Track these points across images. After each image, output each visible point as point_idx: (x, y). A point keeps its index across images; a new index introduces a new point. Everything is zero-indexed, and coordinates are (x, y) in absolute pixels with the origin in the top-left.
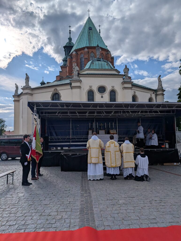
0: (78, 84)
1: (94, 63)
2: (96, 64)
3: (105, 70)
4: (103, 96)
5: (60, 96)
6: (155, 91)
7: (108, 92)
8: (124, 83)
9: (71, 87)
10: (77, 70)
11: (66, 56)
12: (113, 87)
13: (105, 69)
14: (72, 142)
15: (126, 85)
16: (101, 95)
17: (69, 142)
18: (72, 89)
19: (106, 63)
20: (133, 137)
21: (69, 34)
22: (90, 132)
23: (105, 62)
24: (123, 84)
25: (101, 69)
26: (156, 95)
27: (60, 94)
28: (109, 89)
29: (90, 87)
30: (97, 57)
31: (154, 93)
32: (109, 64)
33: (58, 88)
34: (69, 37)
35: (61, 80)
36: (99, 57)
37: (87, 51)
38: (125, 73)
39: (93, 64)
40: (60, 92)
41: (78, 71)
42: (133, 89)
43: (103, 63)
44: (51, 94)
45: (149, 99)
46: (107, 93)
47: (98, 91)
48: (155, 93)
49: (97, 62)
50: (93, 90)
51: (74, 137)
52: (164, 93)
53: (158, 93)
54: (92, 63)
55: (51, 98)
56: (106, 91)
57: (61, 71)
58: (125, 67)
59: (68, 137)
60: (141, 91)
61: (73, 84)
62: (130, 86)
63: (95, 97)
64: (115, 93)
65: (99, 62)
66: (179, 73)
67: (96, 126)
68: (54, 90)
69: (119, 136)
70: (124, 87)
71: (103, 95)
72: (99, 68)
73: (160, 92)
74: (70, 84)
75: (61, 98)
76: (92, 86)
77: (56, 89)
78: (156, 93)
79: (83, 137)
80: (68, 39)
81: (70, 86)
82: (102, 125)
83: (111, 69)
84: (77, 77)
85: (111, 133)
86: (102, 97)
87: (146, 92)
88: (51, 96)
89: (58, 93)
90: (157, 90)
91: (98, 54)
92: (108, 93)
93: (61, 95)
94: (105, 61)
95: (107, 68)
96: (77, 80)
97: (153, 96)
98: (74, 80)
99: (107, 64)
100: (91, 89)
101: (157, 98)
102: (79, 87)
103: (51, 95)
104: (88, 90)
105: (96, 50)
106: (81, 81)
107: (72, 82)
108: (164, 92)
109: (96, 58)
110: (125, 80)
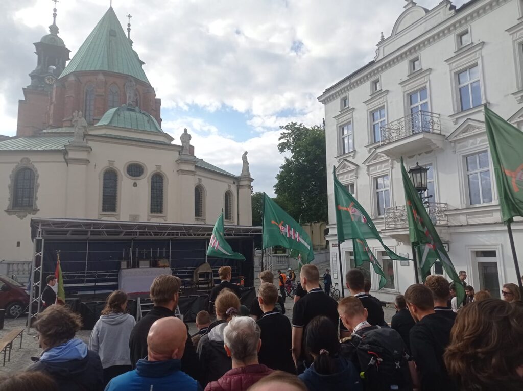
0: (83, 155)
1: (121, 115)
2: (124, 118)
3: (143, 132)
4: (138, 184)
5: (36, 175)
6: (236, 179)
7: (147, 176)
8: (181, 161)
9: (65, 158)
10: (83, 126)
11: (40, 67)
12: (159, 167)
13: (145, 131)
14: (88, 282)
15: (184, 167)
16: (133, 182)
17: (82, 282)
18: (67, 164)
19: (146, 119)
20: (193, 271)
21: (53, 18)
22: (124, 264)
23: (144, 116)
24: (178, 164)
25: (135, 129)
26: (239, 187)
27: (36, 171)
28: (150, 170)
29: (110, 163)
30: (127, 103)
31: (234, 183)
32: (152, 120)
33: (33, 158)
34: (52, 23)
35: (37, 137)
36: (131, 103)
37: (104, 80)
38: (182, 142)
39: (119, 115)
40: (35, 167)
41: (85, 127)
42: (197, 175)
43: (140, 116)
44: (12, 169)
45: (226, 194)
46: (146, 178)
47: (128, 173)
48: (236, 184)
49: (127, 113)
50: (116, 169)
51: (92, 273)
52: (252, 184)
53: (242, 183)
54: (117, 113)
55: (10, 177)
56: (144, 173)
57: (24, 99)
58: (183, 132)
59: (79, 273)
60: (212, 179)
61: (71, 155)
62: (192, 168)
63: (119, 185)
64: (162, 180)
65: (132, 113)
66: (279, 148)
67: (134, 253)
68: (21, 161)
69: (172, 270)
70: (181, 170)
71: (138, 182)
72: (130, 127)
73: (246, 183)
74: (65, 152)
75: (37, 179)
76: (114, 161)
77: (27, 158)
78: (239, 184)
79: (109, 272)
80: (49, 27)
81: (63, 156)
82: (144, 251)
83: (156, 131)
84: (82, 140)
85: (160, 265)
86: (135, 185)
87: (220, 181)
88: (11, 173)
89: (33, 169)
90: (240, 178)
91: (130, 97)
92: (148, 178)
93: (39, 172)
94: (144, 114)
95: (148, 129)
96: (82, 147)
97: (234, 189)
98: (75, 147)
99: (148, 121)
100: (112, 167)
101: (239, 191)
102: (86, 162)
103: (13, 172)
104: (104, 169)
105: (127, 88)
106: (90, 149)
107: (70, 149)
108: (252, 182)
109: (125, 105)
110: (183, 157)
